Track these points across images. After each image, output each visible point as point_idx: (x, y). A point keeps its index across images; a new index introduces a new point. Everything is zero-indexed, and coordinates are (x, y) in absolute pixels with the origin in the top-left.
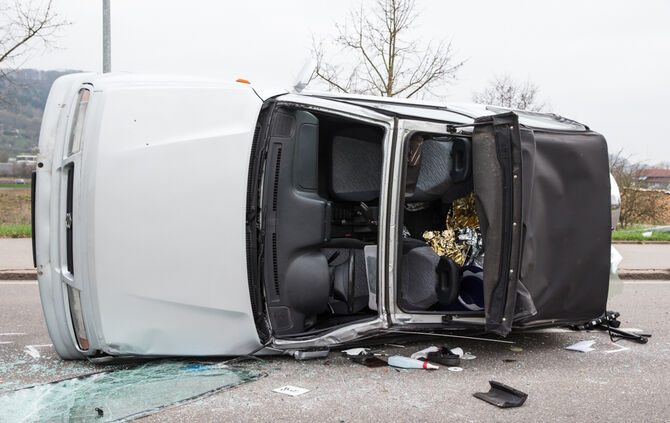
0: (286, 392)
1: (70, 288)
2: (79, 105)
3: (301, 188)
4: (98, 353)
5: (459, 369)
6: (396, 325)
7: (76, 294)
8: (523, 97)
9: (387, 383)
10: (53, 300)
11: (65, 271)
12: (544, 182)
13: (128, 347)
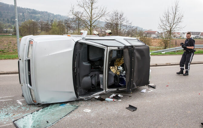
0: (86, 111)
1: (30, 89)
2: (29, 45)
3: (84, 62)
4: (39, 104)
5: (121, 100)
6: (107, 92)
7: (32, 91)
8: (120, 15)
9: (107, 106)
10: (26, 91)
11: (29, 85)
12: (137, 58)
13: (46, 102)
